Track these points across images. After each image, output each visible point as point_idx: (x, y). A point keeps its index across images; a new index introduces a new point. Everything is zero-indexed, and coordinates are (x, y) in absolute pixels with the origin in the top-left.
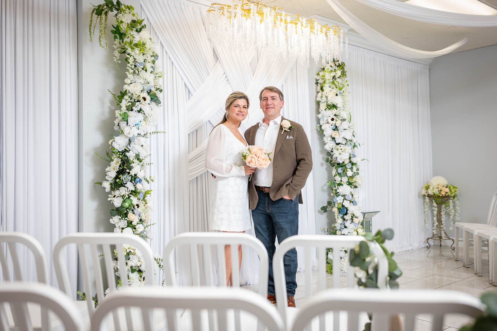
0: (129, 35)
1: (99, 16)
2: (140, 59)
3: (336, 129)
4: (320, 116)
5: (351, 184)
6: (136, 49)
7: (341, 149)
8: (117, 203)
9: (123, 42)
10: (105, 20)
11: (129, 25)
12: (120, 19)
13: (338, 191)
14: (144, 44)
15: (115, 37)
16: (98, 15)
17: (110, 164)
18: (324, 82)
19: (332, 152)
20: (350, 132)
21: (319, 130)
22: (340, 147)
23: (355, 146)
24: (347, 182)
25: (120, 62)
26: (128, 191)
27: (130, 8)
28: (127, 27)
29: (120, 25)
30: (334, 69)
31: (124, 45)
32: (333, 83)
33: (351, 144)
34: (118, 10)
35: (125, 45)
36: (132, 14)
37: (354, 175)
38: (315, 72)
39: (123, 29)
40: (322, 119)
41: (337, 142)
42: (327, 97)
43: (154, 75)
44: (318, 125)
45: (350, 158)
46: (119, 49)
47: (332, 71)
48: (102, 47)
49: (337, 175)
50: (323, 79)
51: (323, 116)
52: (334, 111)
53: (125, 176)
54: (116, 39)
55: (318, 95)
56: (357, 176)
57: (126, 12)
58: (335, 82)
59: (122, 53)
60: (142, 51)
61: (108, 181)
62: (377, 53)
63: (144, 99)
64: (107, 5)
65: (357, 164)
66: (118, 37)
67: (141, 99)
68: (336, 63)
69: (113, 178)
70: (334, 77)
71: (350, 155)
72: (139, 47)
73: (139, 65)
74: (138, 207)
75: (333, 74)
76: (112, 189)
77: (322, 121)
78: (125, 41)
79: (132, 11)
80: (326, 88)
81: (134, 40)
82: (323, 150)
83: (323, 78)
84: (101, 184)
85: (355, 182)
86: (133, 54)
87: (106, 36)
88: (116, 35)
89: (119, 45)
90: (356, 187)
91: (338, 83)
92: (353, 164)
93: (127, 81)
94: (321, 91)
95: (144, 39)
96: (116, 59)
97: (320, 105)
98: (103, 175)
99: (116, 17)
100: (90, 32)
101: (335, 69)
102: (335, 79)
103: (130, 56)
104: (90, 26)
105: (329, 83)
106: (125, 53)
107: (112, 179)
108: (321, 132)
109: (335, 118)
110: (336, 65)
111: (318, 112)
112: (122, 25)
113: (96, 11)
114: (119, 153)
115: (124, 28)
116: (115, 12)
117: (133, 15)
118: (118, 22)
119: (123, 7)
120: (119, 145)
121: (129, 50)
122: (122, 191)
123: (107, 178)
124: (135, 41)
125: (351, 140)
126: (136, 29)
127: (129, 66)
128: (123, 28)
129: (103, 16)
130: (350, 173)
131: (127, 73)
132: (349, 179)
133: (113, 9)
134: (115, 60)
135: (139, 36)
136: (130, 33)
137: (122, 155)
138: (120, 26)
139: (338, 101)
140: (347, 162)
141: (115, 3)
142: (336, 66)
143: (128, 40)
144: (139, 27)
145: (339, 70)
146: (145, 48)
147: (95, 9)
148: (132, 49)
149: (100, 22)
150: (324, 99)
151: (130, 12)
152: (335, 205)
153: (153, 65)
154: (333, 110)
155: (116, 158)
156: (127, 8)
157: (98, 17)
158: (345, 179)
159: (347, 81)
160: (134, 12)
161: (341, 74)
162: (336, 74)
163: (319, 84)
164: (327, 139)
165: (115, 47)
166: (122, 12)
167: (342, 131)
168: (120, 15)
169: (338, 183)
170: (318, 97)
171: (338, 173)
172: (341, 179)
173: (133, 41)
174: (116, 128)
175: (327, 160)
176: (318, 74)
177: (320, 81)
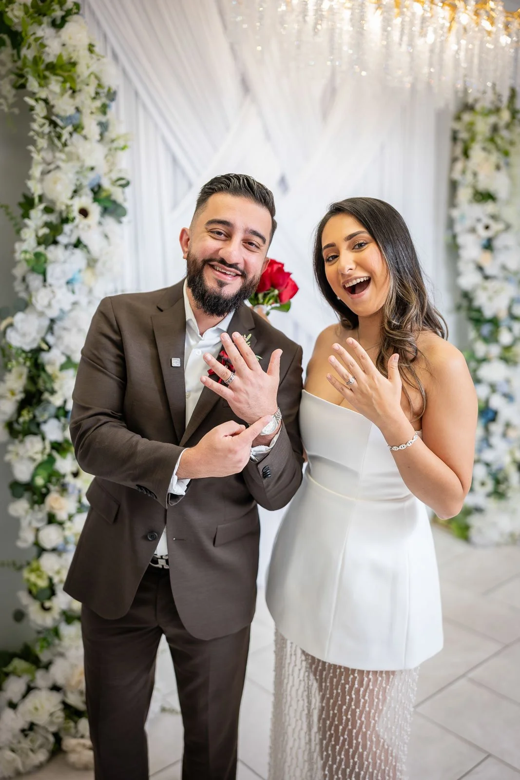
0: (32, 39)
2: (64, 106)
3: (488, 246)
4: (455, 213)
5: (507, 359)
6: (53, 78)
9: (19, 56)
11: (31, 10)
14: (74, 64)
17: (4, 376)
18: (473, 139)
19: (474, 292)
22: (492, 283)
24: (500, 356)
26: (47, 443)
28: (25, 14)
29: (7, 10)
30: (496, 106)
31: (21, 65)
32: (492, 140)
33: (516, 280)
35: (25, 65)
37: (515, 342)
39: (15, 20)
40: (460, 220)
41: (487, 273)
42: (475, 174)
43: (106, 145)
44: (450, 233)
45: (510, 306)
47: (489, 112)
49: (479, 339)
50: (471, 130)
51: (463, 217)
52: (490, 207)
53: (41, 408)
55: (454, 166)
58: (497, 138)
59: (17, 89)
60: (68, 85)
63: (84, 213)
66: (8, 41)
67: (75, 213)
69: (11, 414)
70: (495, 129)
71: (512, 300)
72: (61, 72)
74: (75, 478)
75: (493, 119)
76: (11, 436)
77: (460, 225)
78: (23, 53)
80: (477, 153)
81: (44, 55)
82: (453, 286)
83: (469, 128)
85: (515, 356)
86: (43, 94)
90: (516, 364)
91: (503, 141)
92: (515, 318)
93: (34, 169)
94: (462, 158)
95: (72, 49)
96: (6, 102)
97: (457, 190)
101: (498, 108)
103: (36, 100)
105: (483, 140)
106: (23, 89)
108: (453, 249)
109: (490, 222)
111: (451, 204)
114: (23, 356)
120: (24, 335)
121: (33, 84)
122: (32, 444)
124: (48, 54)
125: (518, 272)
126: (50, 20)
127: (34, 130)
128: (16, 17)
130: (504, 337)
131: (31, 148)
132: (503, 351)
135: (59, 39)
136: (34, 34)
137: (30, 359)
138: (6, 12)
139: (499, 184)
140: (504, 314)
143: (31, 53)
144: (58, 13)
145: (507, 109)
146: (75, 76)
148: (43, 77)
150: (469, 177)
153: (103, 119)
154: (487, 205)
155: (16, 367)
158: (495, 350)
161: (511, 119)
162: (500, 118)
163: (459, 142)
164: (467, 267)
167: (500, 252)
169: (480, 356)
170: (453, 170)
171: (482, 336)
172: (487, 349)
173: (41, 55)
174: (19, 287)
175: (458, 308)
176: (458, 118)
177: (463, 135)
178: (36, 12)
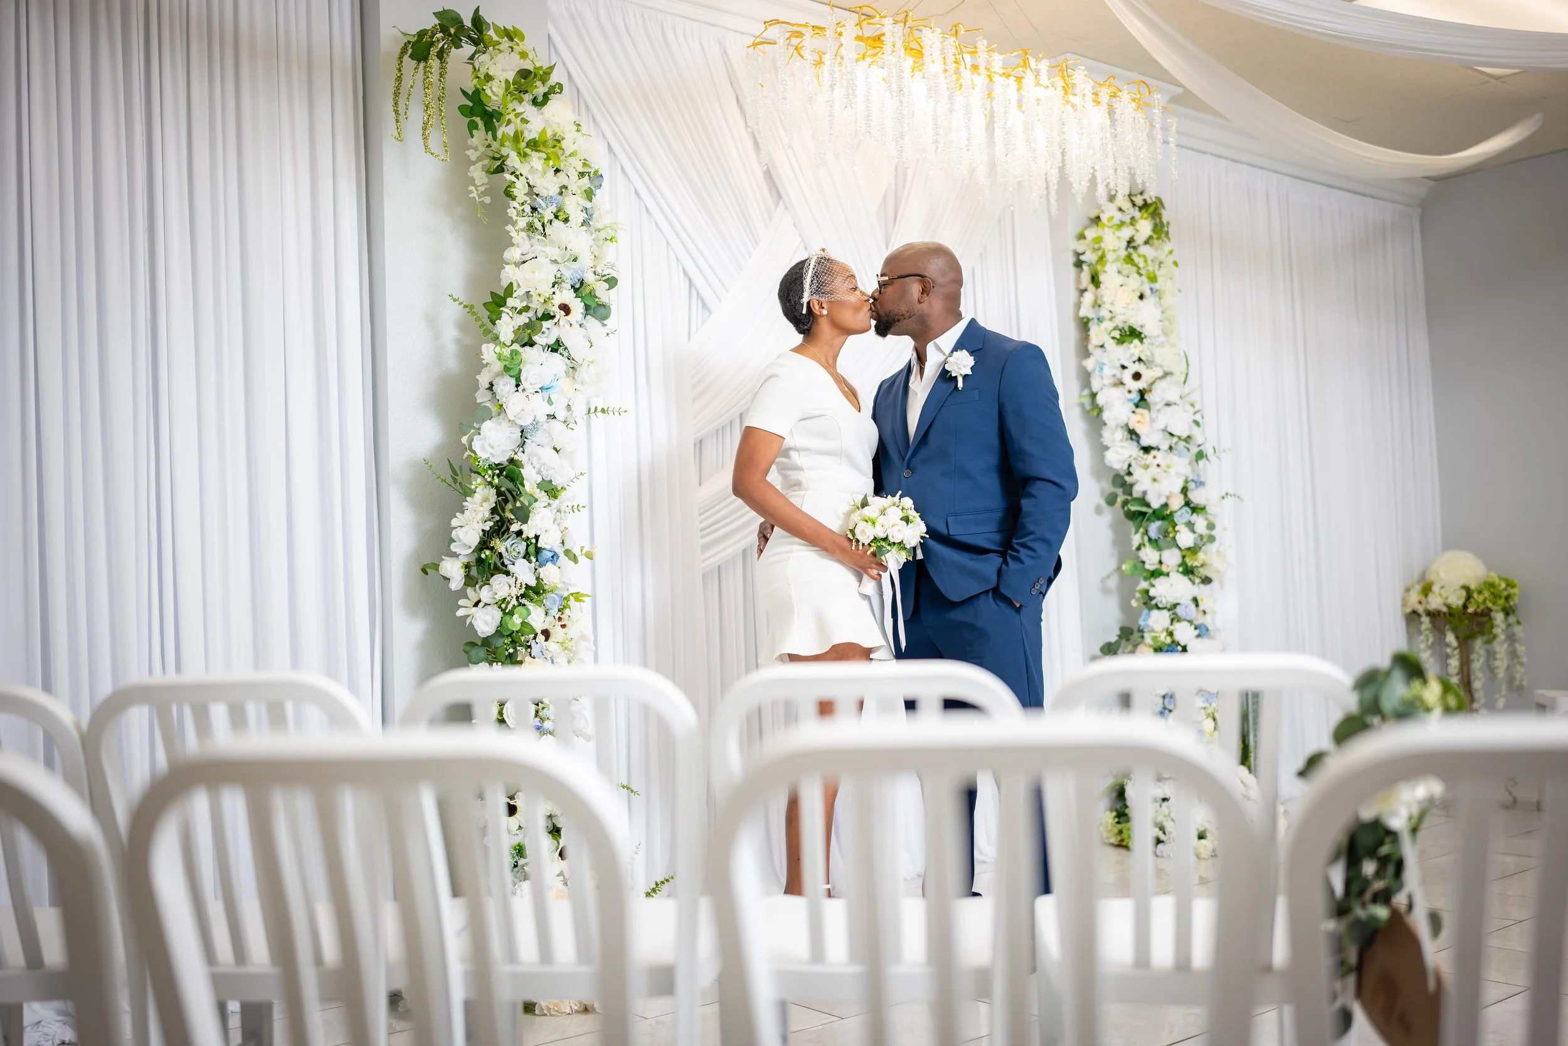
0: (512, 116)
1: (422, 64)
2: (548, 185)
3: (1142, 400)
4: (1089, 364)
5: (1192, 572)
6: (535, 155)
7: (1158, 465)
8: (485, 622)
9: (495, 138)
10: (441, 75)
11: (512, 87)
12: (483, 71)
13: (1152, 593)
14: (559, 141)
15: (472, 126)
16: (419, 61)
17: (464, 504)
18: (1102, 258)
19: (1130, 474)
20: (1185, 411)
21: (1088, 407)
22: (1155, 457)
23: (1200, 456)
24: (1179, 566)
25: (487, 200)
26: (518, 585)
27: (513, 36)
28: (506, 91)
29: (484, 87)
30: (1130, 216)
31: (498, 146)
32: (1129, 259)
33: (1188, 449)
34: (476, 43)
35: (502, 145)
36: (520, 53)
37: (1200, 545)
38: (1073, 229)
39: (494, 98)
40: (1097, 373)
41: (1145, 442)
43: (591, 234)
44: (1086, 392)
45: (1184, 491)
46: (486, 162)
47: (1122, 223)
48: (432, 154)
49: (1147, 544)
50: (1099, 249)
51: (1101, 366)
52: (1135, 348)
53: (509, 542)
54: (474, 132)
55: (1082, 299)
56: (1212, 548)
57: (501, 47)
58: (1135, 257)
59: (493, 173)
60: (551, 163)
61: (455, 555)
62: (1257, 169)
63: (565, 309)
64: (444, 29)
65: (1208, 509)
66: (481, 124)
67: (555, 309)
68: (1134, 198)
69: (473, 548)
70: (1130, 242)
71: (1186, 481)
72: (543, 149)
73: (543, 205)
74: (547, 640)
75: (1127, 233)
76: (470, 581)
77: (1098, 379)
78: (499, 134)
79: (518, 45)
80: (1110, 277)
81: (526, 131)
82: (1100, 468)
83: (1096, 246)
84: (436, 567)
85: (1202, 565)
86: (523, 169)
87: (443, 122)
88: (474, 118)
89: (482, 149)
90: (1207, 581)
91: (1146, 261)
92: (1195, 509)
93: (512, 254)
94: (1091, 287)
95: (557, 125)
96: (477, 190)
97: (1089, 330)
98: (443, 541)
99: (473, 64)
100: (396, 112)
101: (1133, 218)
102: (1135, 248)
103: (518, 178)
104: (397, 94)
105: (1117, 260)
106: (502, 170)
107: (472, 550)
108: (1094, 413)
109: (1140, 368)
110: (1134, 205)
111: (1084, 352)
112: (491, 88)
113: (411, 48)
114: (490, 472)
115: (497, 96)
116: (468, 49)
117: (523, 55)
118: (478, 78)
119: (491, 33)
120: (492, 447)
121: (513, 161)
122: (498, 587)
123: (454, 547)
124: (530, 131)
125: (1189, 437)
126: (532, 97)
127: (514, 209)
128: (495, 95)
129: (434, 62)
130: (1185, 538)
131: (509, 228)
132: (1184, 557)
133: (461, 40)
134: (474, 195)
135: (541, 116)
136: (514, 110)
137: (499, 476)
138: (484, 90)
139: (1145, 316)
140: (1176, 503)
141: (468, 23)
142: (1137, 209)
143: (510, 130)
144: (540, 90)
145: (1146, 219)
146: (560, 152)
147: (409, 42)
148: (523, 156)
149: (425, 80)
151: (512, 48)
152: (1142, 637)
153: (588, 205)
154: (1132, 346)
155: (481, 487)
156: (503, 35)
157: (418, 64)
158: (1172, 558)
159: (1171, 252)
160: (525, 45)
161: (1154, 231)
162: (1137, 230)
163: (1085, 267)
164: (1113, 437)
165: (473, 155)
166: (491, 48)
167: (1159, 411)
168: (483, 58)
169: (1152, 568)
170: (1082, 305)
171: (1150, 539)
172: (1160, 556)
173: (522, 133)
174: (482, 397)
175: (1111, 500)
176: (1082, 237)
177: (1089, 257)
178: (516, 89)
